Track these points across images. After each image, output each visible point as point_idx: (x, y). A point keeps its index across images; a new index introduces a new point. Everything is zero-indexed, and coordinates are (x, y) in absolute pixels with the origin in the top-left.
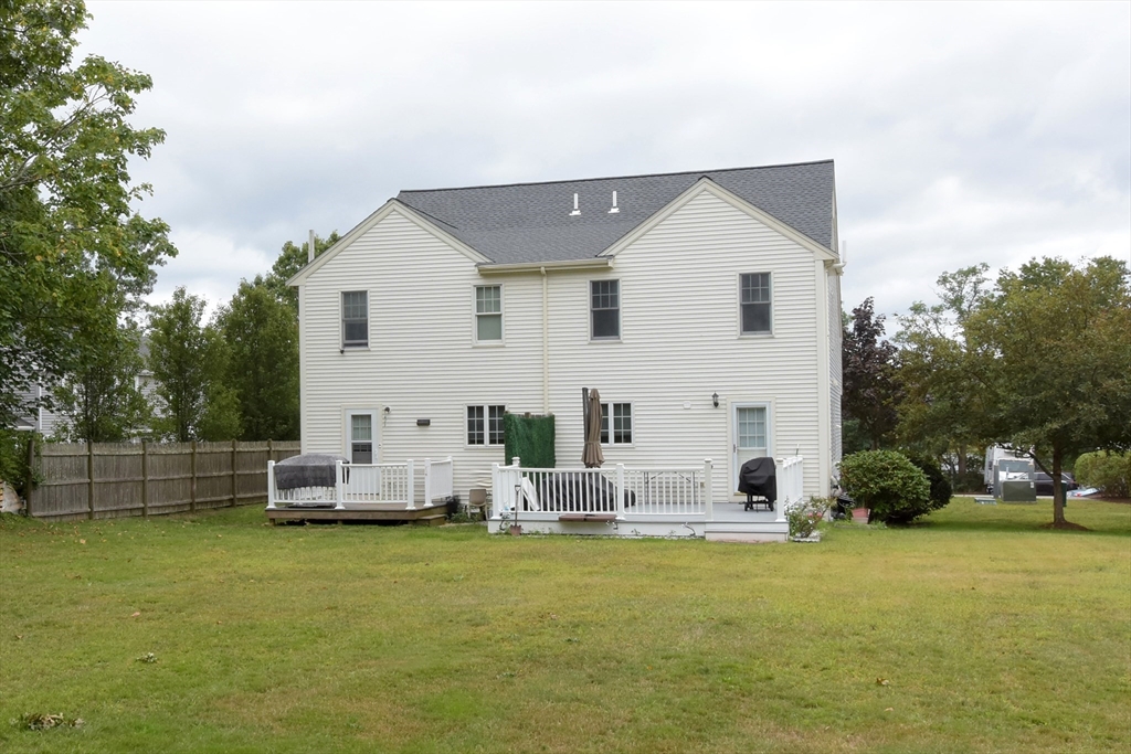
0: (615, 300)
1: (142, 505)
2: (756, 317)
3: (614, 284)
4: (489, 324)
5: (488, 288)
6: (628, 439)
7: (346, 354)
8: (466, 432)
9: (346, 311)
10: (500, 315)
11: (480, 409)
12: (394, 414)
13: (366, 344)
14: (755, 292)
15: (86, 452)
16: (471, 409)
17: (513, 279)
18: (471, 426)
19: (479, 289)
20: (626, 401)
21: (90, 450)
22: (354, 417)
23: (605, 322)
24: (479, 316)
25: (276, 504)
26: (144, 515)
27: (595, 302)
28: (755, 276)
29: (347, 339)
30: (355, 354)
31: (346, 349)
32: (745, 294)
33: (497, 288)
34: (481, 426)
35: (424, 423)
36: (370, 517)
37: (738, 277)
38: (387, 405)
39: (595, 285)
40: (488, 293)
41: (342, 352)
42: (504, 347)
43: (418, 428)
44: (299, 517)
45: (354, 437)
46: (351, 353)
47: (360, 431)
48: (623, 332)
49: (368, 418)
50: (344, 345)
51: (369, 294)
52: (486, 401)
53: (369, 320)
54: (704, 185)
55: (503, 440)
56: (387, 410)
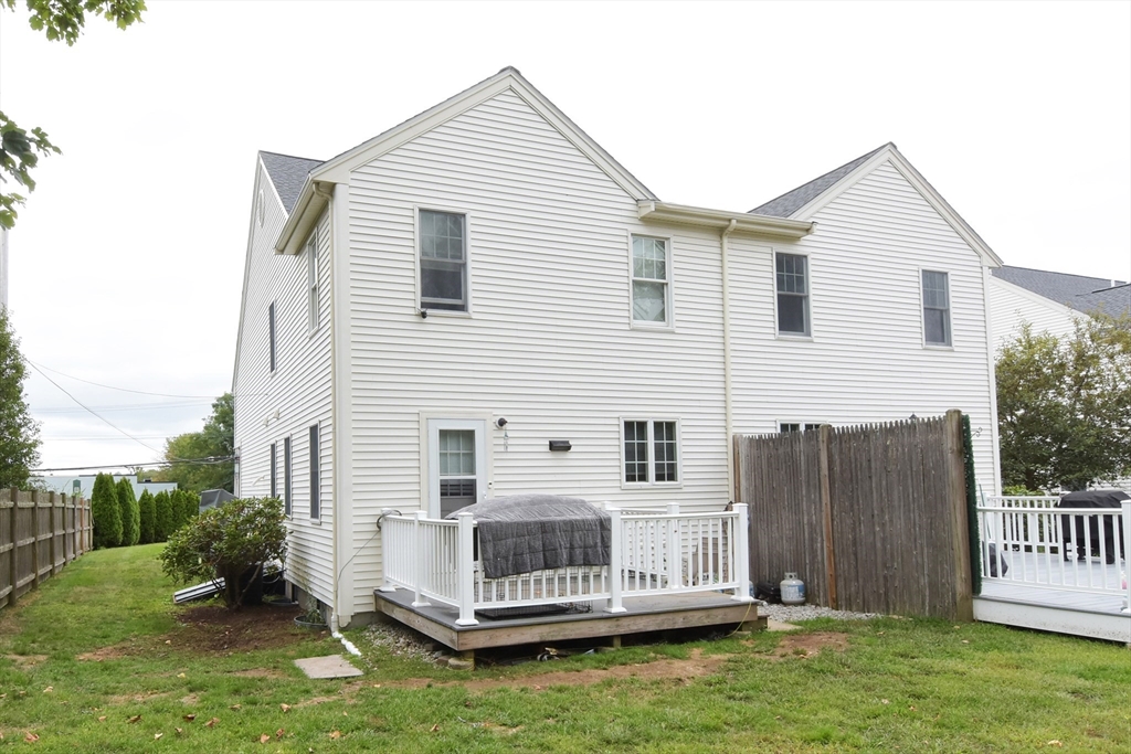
2: (937, 324)
3: (800, 261)
4: (651, 295)
7: (427, 320)
8: (624, 462)
9: (425, 246)
10: (663, 285)
11: (642, 426)
13: (464, 308)
14: (935, 294)
16: (629, 425)
18: (629, 454)
20: (818, 420)
22: (444, 434)
23: (792, 314)
24: (635, 282)
27: (780, 282)
28: (935, 275)
30: (442, 322)
31: (429, 311)
32: (927, 295)
33: (662, 243)
34: (643, 453)
35: (558, 447)
37: (920, 274)
38: (501, 414)
39: (780, 258)
40: (650, 248)
41: (423, 316)
42: (671, 333)
43: (551, 455)
44: (536, 639)
45: (444, 470)
46: (438, 318)
47: (455, 458)
48: (813, 328)
49: (469, 436)
50: (424, 305)
51: (469, 221)
52: (650, 415)
53: (470, 265)
54: (889, 155)
55: (672, 477)
56: (502, 423)
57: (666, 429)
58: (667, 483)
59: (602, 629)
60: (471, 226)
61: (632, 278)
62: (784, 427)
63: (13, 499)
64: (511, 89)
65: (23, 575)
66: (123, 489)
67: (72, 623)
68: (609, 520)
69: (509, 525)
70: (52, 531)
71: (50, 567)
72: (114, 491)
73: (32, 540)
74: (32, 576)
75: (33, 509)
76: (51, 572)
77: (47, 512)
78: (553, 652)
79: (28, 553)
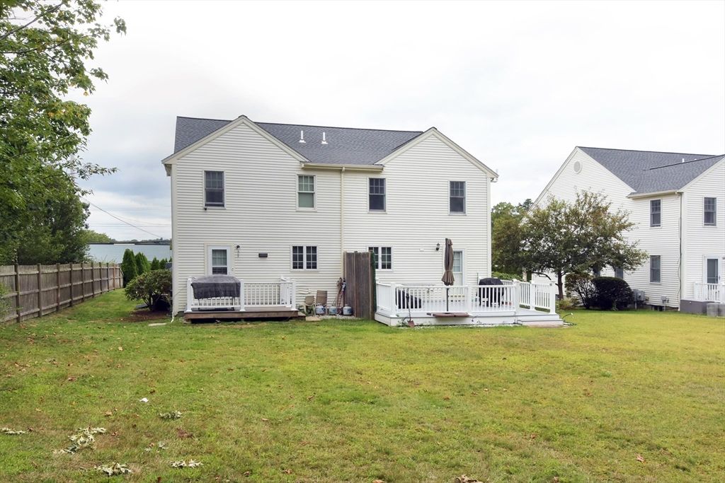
0: (382, 190)
1: (39, 310)
2: (457, 204)
3: (382, 181)
4: (307, 198)
5: (306, 177)
6: (389, 267)
7: (208, 211)
8: (292, 262)
9: (208, 184)
10: (313, 194)
11: (301, 248)
12: (241, 250)
13: (223, 206)
14: (457, 191)
15: (14, 273)
16: (295, 248)
17: (322, 173)
18: (295, 258)
19: (300, 177)
20: (389, 246)
21: (16, 271)
22: (214, 251)
23: (377, 202)
24: (299, 193)
25: (192, 309)
26: (39, 316)
27: (371, 190)
28: (457, 183)
29: (207, 201)
30: (214, 211)
31: (208, 208)
32: (452, 192)
33: (312, 178)
34: (301, 258)
35: (263, 256)
36: (266, 316)
37: (449, 183)
38: (238, 244)
39: (371, 180)
40: (306, 179)
41: (206, 209)
42: (316, 212)
43: (259, 259)
44: (212, 317)
45: (214, 263)
46: (212, 210)
47: (220, 260)
48: (387, 208)
49: (225, 251)
50: (206, 205)
51: (225, 174)
52: (305, 244)
53: (225, 190)
54: (433, 132)
55: (315, 267)
56: (238, 247)
57: (312, 250)
58: (312, 270)
59: (236, 316)
60: (226, 176)
61: (298, 191)
62: (370, 248)
63: (71, 267)
64: (243, 123)
65: (76, 296)
66: (139, 258)
67: (91, 313)
68: (240, 283)
69: (203, 284)
70: (93, 279)
71: (92, 294)
72: (134, 260)
73: (81, 282)
74: (82, 297)
75: (81, 270)
76: (93, 296)
77: (90, 271)
78: (218, 321)
79: (80, 288)
